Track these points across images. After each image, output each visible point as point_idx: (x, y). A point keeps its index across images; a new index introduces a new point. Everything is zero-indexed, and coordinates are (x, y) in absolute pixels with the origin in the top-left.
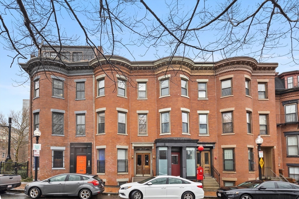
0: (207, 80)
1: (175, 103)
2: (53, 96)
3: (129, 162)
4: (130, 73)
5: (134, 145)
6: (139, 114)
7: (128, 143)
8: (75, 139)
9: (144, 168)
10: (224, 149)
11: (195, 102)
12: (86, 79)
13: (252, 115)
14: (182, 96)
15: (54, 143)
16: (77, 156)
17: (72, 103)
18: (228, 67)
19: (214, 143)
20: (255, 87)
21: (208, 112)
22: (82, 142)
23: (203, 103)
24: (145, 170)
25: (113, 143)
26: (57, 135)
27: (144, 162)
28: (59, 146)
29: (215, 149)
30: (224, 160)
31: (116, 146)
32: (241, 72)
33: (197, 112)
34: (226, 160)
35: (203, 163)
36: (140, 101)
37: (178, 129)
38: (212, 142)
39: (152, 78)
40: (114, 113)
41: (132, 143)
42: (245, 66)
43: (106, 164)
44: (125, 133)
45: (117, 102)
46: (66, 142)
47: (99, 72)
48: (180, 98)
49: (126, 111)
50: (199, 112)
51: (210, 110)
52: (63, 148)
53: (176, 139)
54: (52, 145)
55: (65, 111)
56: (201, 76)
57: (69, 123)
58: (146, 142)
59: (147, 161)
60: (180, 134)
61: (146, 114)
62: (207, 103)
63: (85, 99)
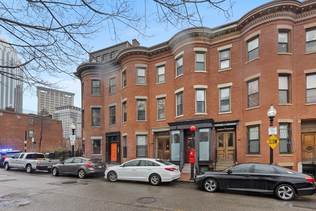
0: (230, 46)
1: (188, 81)
2: (92, 95)
3: (148, 147)
4: (150, 59)
5: (153, 131)
6: (159, 99)
7: (148, 129)
8: (109, 129)
9: (165, 153)
10: (249, 127)
11: (215, 76)
12: (116, 74)
13: (291, 77)
14: (195, 71)
15: (93, 134)
16: (111, 144)
17: (106, 97)
18: (258, 19)
19: (237, 121)
20: (301, 36)
21: (230, 84)
22: (113, 131)
23: (225, 74)
24: (166, 155)
25: (132, 131)
26: (95, 127)
27: (165, 147)
28: (97, 136)
29: (238, 128)
30: (249, 141)
31: (135, 133)
32: (271, 23)
33: (217, 86)
34: (251, 140)
35: (226, 146)
36: (158, 86)
37: (190, 109)
38: (236, 119)
39: (169, 59)
40: (133, 102)
41: (151, 129)
42: (283, 13)
43: (127, 150)
44: (145, 120)
45: (136, 91)
46: (103, 133)
47: (124, 64)
48: (193, 75)
49: (146, 98)
50: (219, 86)
51: (233, 82)
52: (100, 138)
53: (189, 120)
54: (92, 136)
55: (102, 106)
56: (223, 43)
57: (105, 115)
58: (164, 126)
59: (168, 146)
60: (193, 115)
61: (164, 98)
62: (230, 74)
63: (115, 93)
